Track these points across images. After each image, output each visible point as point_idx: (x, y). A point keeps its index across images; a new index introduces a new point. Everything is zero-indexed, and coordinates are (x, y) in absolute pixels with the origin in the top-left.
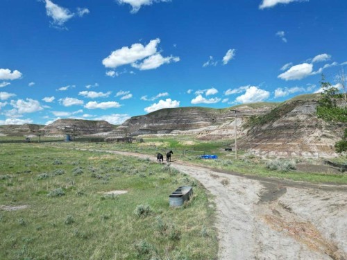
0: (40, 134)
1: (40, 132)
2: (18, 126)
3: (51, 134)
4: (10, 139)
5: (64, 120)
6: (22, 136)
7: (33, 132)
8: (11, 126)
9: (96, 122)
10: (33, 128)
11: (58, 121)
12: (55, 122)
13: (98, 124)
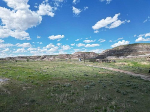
0: (70, 58)
2: (62, 55)
3: (74, 58)
4: (61, 60)
5: (78, 52)
6: (64, 58)
7: (68, 57)
8: (61, 55)
9: (90, 53)
10: (67, 55)
11: (76, 53)
12: (75, 53)
13: (91, 53)
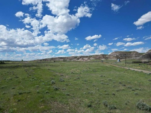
0: (107, 58)
1: (106, 57)
2: (98, 55)
3: (111, 58)
4: (96, 60)
5: (116, 52)
6: (100, 59)
7: (104, 58)
10: (104, 56)
11: (113, 52)
13: (132, 53)
